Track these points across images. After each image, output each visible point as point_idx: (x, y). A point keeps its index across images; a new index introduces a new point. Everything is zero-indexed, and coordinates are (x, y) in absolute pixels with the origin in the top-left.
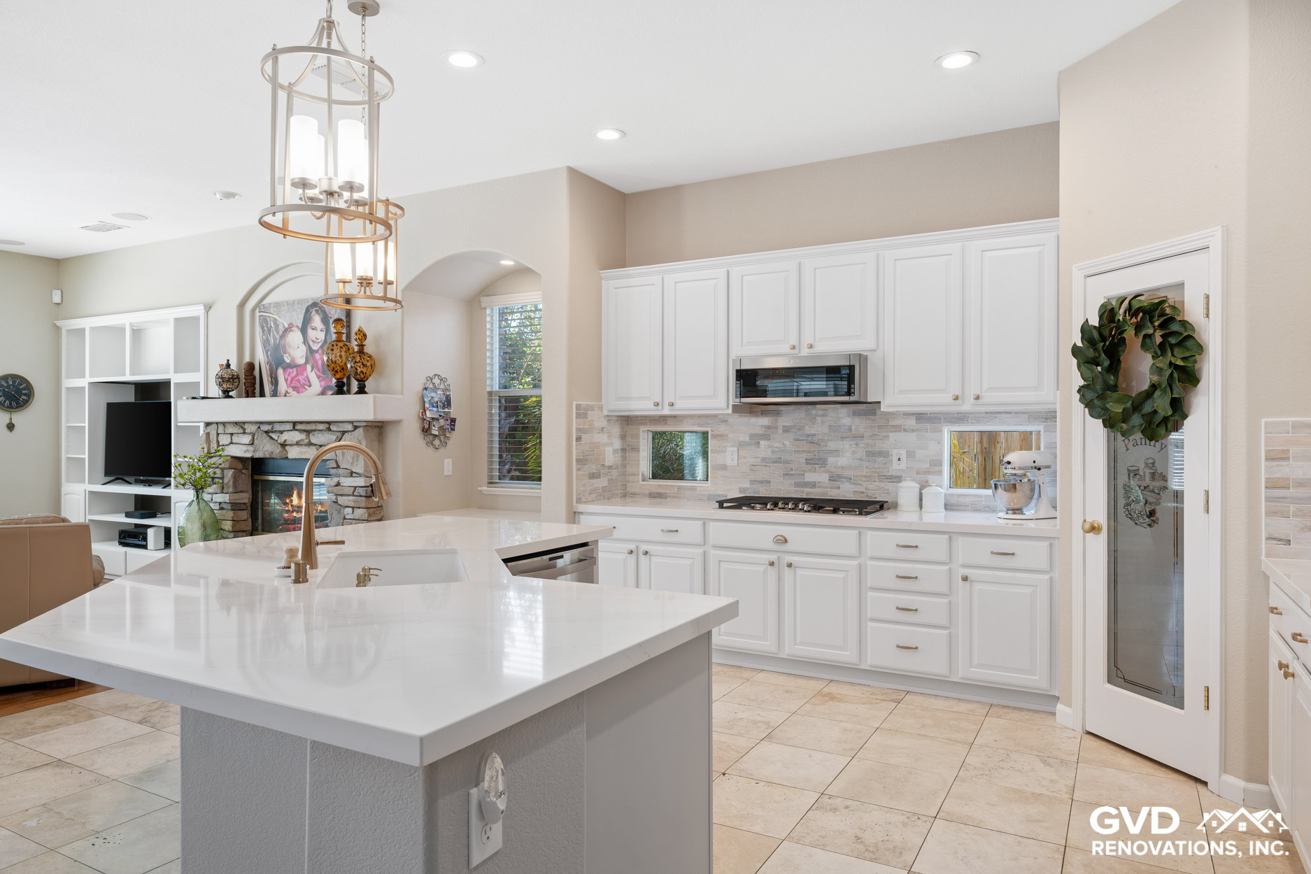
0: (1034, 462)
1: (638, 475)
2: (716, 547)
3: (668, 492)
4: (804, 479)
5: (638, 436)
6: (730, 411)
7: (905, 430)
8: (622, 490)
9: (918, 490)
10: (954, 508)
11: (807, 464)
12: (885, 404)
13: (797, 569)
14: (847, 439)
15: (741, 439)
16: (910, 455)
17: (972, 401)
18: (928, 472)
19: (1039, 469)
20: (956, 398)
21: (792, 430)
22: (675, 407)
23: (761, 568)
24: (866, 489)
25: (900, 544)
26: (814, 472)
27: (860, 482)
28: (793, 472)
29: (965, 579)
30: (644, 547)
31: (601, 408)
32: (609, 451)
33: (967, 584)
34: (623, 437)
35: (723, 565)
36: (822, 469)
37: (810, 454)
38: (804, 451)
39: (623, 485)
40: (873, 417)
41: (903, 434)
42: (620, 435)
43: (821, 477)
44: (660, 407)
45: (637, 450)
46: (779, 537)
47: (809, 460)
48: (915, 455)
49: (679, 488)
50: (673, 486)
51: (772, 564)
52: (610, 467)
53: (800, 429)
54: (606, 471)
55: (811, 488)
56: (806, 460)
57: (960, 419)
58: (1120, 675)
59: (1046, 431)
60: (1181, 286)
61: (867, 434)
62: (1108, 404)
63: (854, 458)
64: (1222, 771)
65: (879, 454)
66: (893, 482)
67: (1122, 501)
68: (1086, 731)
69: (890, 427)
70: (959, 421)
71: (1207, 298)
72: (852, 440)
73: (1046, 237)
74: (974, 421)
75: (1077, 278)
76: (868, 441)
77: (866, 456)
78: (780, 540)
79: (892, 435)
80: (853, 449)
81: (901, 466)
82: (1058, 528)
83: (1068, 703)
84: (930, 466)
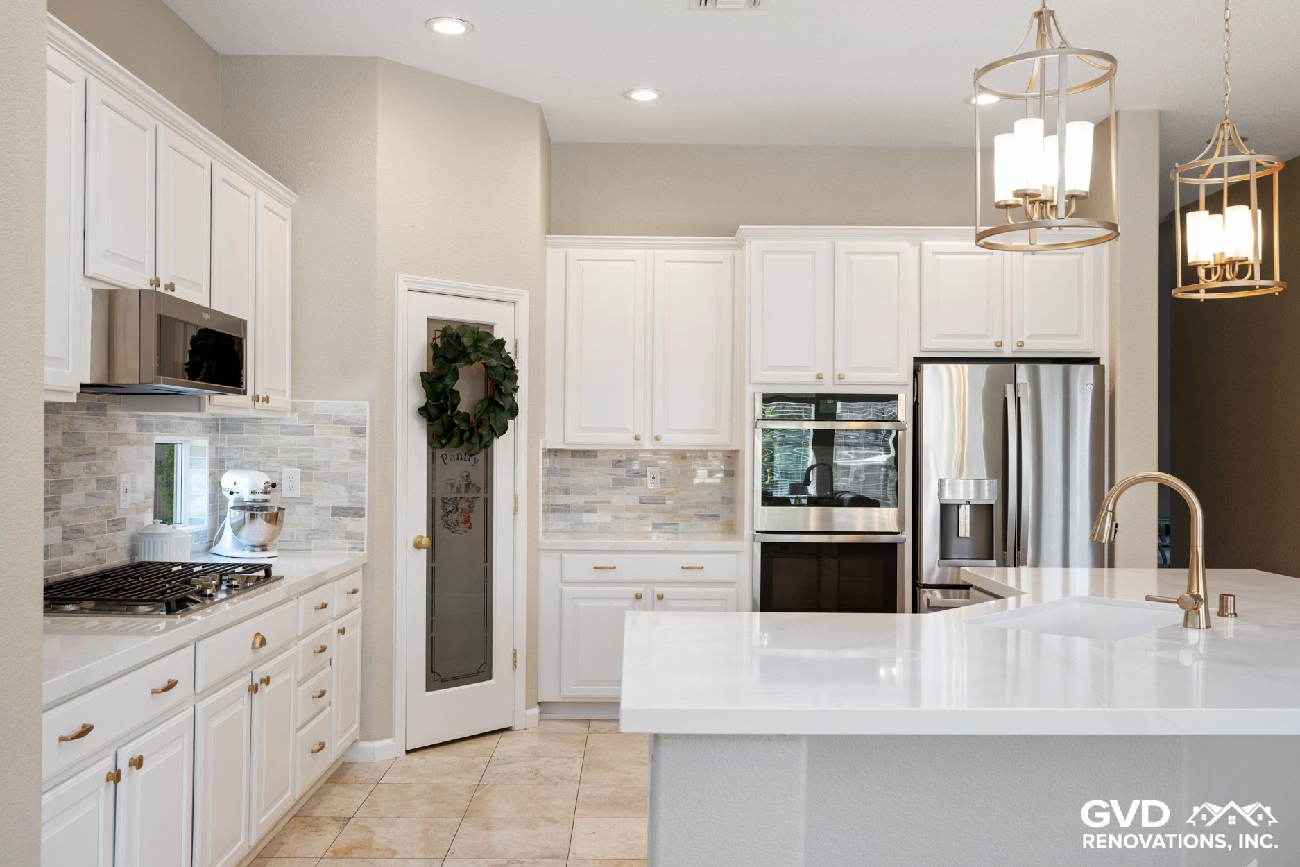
7: (129, 443)
18: (144, 510)
24: (98, 548)
27: (93, 537)
29: (343, 632)
33: (343, 638)
41: (127, 447)
48: (135, 483)
57: (165, 425)
58: (438, 677)
59: (211, 444)
60: (491, 326)
61: (99, 448)
62: (456, 421)
63: (86, 494)
64: (527, 708)
65: (109, 483)
66: (118, 530)
67: (439, 513)
68: (408, 752)
69: (117, 436)
70: (164, 428)
71: (516, 344)
72: (85, 460)
73: (287, 212)
74: (174, 430)
75: (402, 287)
76: (99, 461)
77: (98, 487)
78: (258, 641)
79: (119, 449)
80: (85, 477)
81: (126, 501)
82: (365, 552)
83: (388, 734)
84: (146, 498)
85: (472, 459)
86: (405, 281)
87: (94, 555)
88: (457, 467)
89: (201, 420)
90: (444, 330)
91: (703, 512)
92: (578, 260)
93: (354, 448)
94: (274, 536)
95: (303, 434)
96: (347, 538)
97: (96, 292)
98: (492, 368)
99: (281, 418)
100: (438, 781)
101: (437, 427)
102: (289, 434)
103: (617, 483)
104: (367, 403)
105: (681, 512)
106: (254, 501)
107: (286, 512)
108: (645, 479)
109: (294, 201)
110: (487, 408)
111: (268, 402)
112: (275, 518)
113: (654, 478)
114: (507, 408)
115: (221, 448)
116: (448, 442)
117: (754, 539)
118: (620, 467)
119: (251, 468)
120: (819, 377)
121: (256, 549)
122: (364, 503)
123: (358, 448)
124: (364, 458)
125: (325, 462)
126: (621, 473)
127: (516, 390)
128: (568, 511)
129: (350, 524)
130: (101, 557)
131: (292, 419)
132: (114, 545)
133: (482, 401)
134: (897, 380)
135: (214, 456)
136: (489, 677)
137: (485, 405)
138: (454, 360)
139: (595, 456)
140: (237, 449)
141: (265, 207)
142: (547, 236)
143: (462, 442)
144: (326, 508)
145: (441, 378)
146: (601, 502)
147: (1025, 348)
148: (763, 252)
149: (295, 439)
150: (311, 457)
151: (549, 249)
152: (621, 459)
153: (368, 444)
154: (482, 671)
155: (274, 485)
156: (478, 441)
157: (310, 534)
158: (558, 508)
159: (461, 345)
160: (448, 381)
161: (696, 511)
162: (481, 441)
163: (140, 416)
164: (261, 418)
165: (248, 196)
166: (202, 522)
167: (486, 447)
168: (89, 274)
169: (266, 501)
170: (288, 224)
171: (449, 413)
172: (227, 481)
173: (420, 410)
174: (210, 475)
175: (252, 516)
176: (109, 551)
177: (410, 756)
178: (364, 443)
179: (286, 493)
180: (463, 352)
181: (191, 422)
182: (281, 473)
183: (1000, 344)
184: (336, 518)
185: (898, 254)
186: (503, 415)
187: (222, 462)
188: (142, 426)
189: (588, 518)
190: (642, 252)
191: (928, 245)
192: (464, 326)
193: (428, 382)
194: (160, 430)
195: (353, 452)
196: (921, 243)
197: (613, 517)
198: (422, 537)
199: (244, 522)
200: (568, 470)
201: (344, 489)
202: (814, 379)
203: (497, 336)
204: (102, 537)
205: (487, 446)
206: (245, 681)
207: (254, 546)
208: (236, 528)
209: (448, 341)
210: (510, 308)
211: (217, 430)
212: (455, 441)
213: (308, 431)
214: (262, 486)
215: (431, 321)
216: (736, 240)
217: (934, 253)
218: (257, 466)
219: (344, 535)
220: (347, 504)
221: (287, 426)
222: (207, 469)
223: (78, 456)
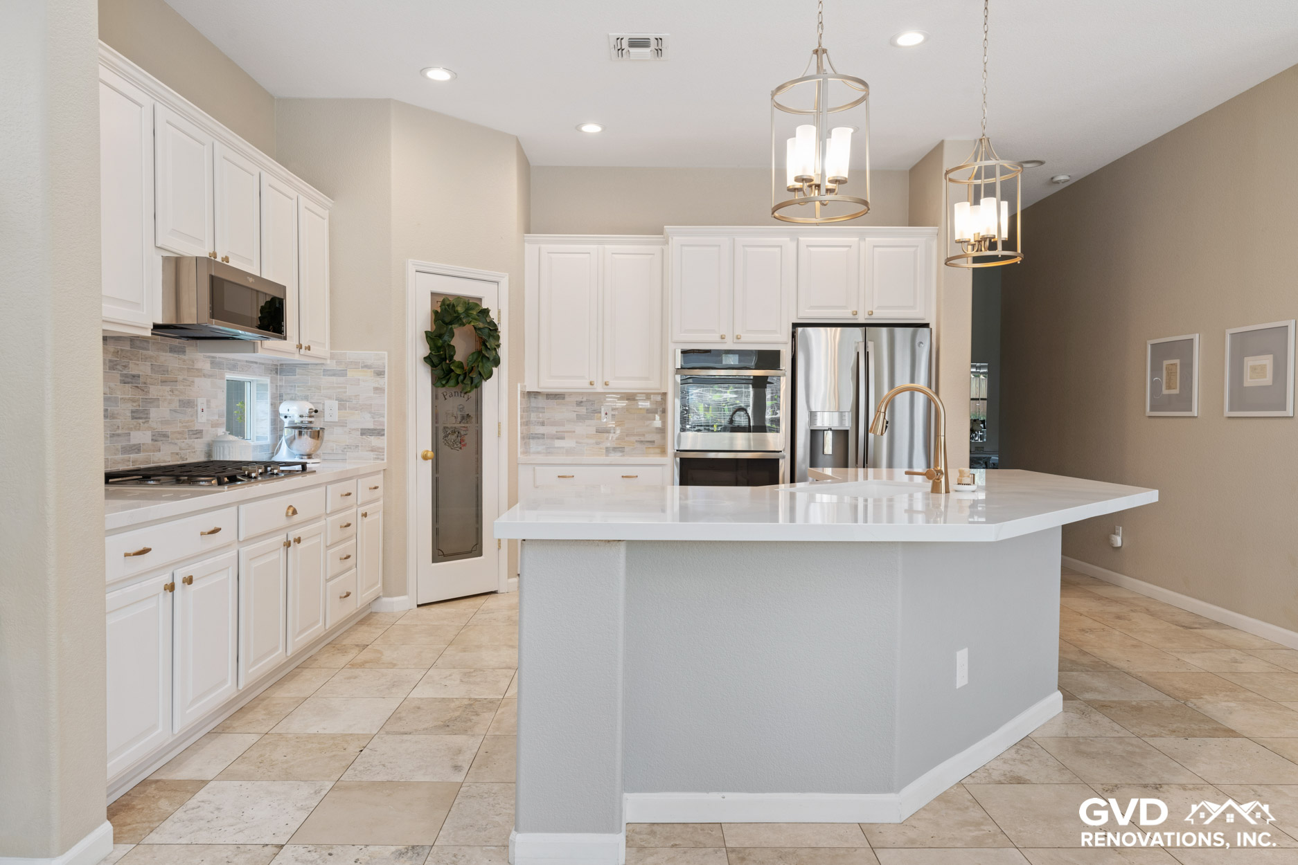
4: (129, 440)
7: (204, 376)
11: (133, 418)
16: (208, 405)
17: (303, 351)
18: (217, 425)
20: (298, 347)
21: (118, 367)
24: (181, 449)
26: (139, 430)
27: (176, 441)
28: (119, 432)
29: (366, 515)
33: (366, 520)
36: (146, 425)
37: (135, 404)
38: (129, 399)
40: (183, 357)
41: (203, 379)
43: (141, 437)
46: (290, 509)
48: (210, 406)
53: (125, 366)
55: (137, 453)
56: (133, 412)
58: (441, 553)
59: (271, 382)
60: (480, 299)
61: (180, 378)
62: (452, 368)
63: (170, 410)
64: (509, 578)
65: (188, 404)
66: (197, 438)
67: (441, 435)
68: (419, 606)
69: (195, 370)
70: (233, 367)
71: (499, 312)
72: (169, 385)
73: (326, 213)
74: (241, 370)
75: (411, 270)
76: (180, 387)
77: (180, 406)
78: (291, 511)
79: (196, 380)
80: (170, 397)
81: (203, 418)
82: (385, 461)
83: (403, 591)
84: (219, 417)
85: (466, 396)
86: (413, 264)
87: (177, 454)
88: (455, 403)
89: (263, 364)
90: (444, 301)
91: (642, 439)
92: (548, 253)
93: (377, 385)
94: (317, 448)
95: (339, 375)
96: (372, 451)
97: (166, 259)
98: (480, 329)
99: (323, 364)
100: (436, 623)
101: (439, 372)
102: (329, 375)
103: (580, 418)
104: (386, 353)
105: (627, 439)
106: (302, 422)
107: (325, 431)
108: (599, 415)
109: (330, 205)
110: (477, 359)
111: (309, 350)
112: (317, 435)
113: (606, 414)
114: (491, 359)
115: (280, 386)
116: (447, 383)
117: (675, 456)
118: (582, 406)
119: (302, 400)
120: (722, 337)
121: (304, 457)
122: (384, 425)
123: (379, 386)
124: (384, 393)
125: (356, 396)
126: (583, 410)
127: (498, 346)
128: (544, 438)
129: (374, 441)
130: (183, 456)
131: (331, 364)
132: (194, 448)
133: (473, 354)
134: (779, 340)
135: (275, 392)
136: (480, 554)
137: (475, 357)
138: (451, 323)
139: (564, 398)
140: (292, 386)
141: (306, 208)
142: (525, 235)
143: (458, 383)
144: (357, 429)
145: (440, 336)
146: (567, 432)
147: (874, 316)
148: (682, 245)
149: (334, 379)
150: (345, 392)
151: (526, 244)
152: (583, 400)
153: (386, 382)
154: (474, 548)
155: (316, 411)
156: (469, 383)
157: (345, 448)
158: (536, 436)
159: (456, 312)
160: (446, 338)
161: (637, 438)
162: (472, 383)
163: (213, 357)
164: (308, 364)
165: (292, 199)
166: (266, 438)
167: (476, 387)
168: (159, 245)
169: (311, 422)
170: (326, 222)
171: (448, 362)
172: (283, 409)
173: (425, 358)
174: (272, 405)
175: (300, 433)
176: (189, 452)
177: (420, 609)
178: (384, 382)
179: (327, 418)
180: (457, 317)
181: (255, 365)
182: (324, 404)
183: (855, 313)
184: (364, 437)
185: (781, 247)
186: (489, 364)
187: (281, 396)
188: (214, 364)
189: (558, 443)
190: (596, 246)
191: (804, 240)
192: (458, 298)
193: (431, 338)
194: (229, 369)
195: (376, 389)
196: (798, 239)
197: (577, 442)
198: (428, 451)
199: (295, 438)
200: (544, 408)
201: (369, 415)
202: (718, 339)
203: (484, 306)
205: (478, 386)
206: (281, 538)
207: (303, 455)
208: (289, 442)
209: (445, 309)
210: (495, 286)
211: (277, 373)
212: (452, 382)
213: (343, 373)
214: (307, 411)
215: (433, 294)
216: (664, 238)
217: (807, 246)
218: (306, 398)
219: (370, 449)
220: (371, 426)
221: (328, 370)
222: (269, 401)
223: (163, 382)
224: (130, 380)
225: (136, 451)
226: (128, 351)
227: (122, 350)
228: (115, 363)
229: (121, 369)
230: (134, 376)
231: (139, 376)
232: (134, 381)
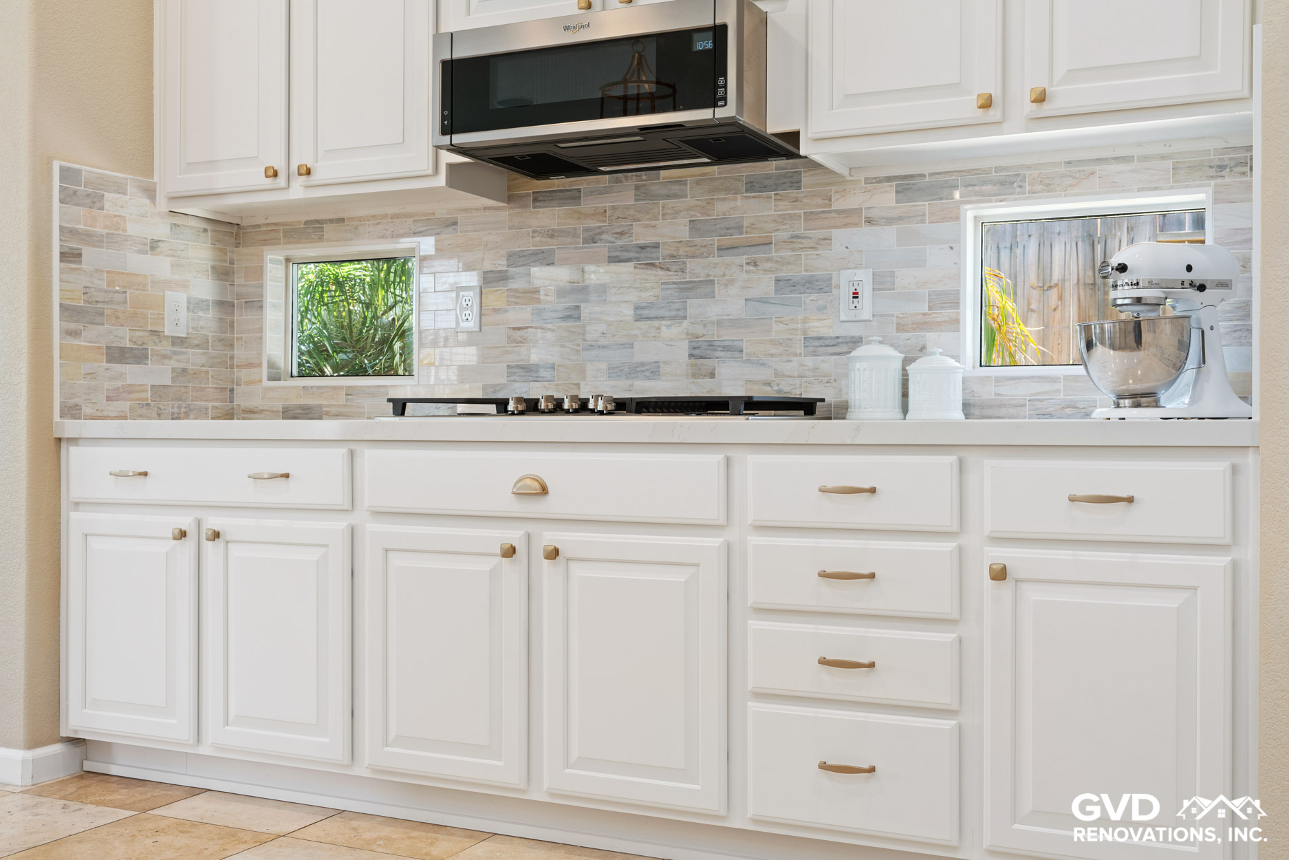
0: (1189, 268)
1: (260, 365)
2: (380, 514)
3: (324, 402)
4: (632, 356)
5: (259, 272)
6: (441, 180)
7: (870, 221)
8: (224, 400)
9: (898, 365)
10: (988, 412)
11: (640, 318)
12: (810, 135)
13: (571, 564)
14: (735, 251)
15: (488, 266)
16: (883, 283)
17: (1030, 108)
18: (923, 325)
19: (1202, 288)
20: (987, 104)
21: (604, 236)
22: (316, 178)
23: (486, 565)
24: (776, 374)
25: (830, 485)
26: (655, 338)
27: (764, 359)
28: (607, 341)
29: (1000, 574)
30: (213, 522)
31: (150, 192)
32: (176, 301)
33: (1005, 588)
34: (223, 273)
35: (396, 560)
36: (674, 329)
37: (644, 295)
38: (632, 287)
39: (223, 389)
40: (793, 193)
41: (866, 229)
42: (213, 268)
43: (670, 349)
44: (281, 181)
45: (256, 304)
46: (528, 482)
47: (643, 308)
48: (894, 284)
49: (350, 392)
50: (335, 388)
51: (510, 552)
52: (178, 341)
53: (622, 234)
54: (166, 347)
55: (647, 377)
56: (637, 308)
57: (1002, 183)
61: (782, 235)
63: (746, 300)
65: (806, 285)
69: (833, 215)
70: (1000, 188)
72: (744, 254)
76: (779, 253)
77: (776, 291)
79: (839, 233)
80: (745, 276)
81: (857, 310)
84: (930, 308)
89: (1163, 157)
194: (983, 194)
204: (790, 361)
223: (723, 249)
224: (632, 255)
225: (648, 374)
226: (627, 208)
227: (614, 208)
228: (597, 231)
229: (613, 239)
230: (643, 248)
231: (656, 246)
232: (642, 255)
